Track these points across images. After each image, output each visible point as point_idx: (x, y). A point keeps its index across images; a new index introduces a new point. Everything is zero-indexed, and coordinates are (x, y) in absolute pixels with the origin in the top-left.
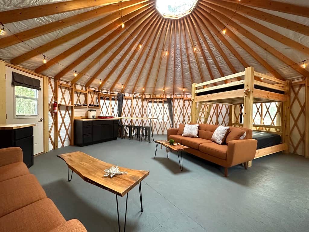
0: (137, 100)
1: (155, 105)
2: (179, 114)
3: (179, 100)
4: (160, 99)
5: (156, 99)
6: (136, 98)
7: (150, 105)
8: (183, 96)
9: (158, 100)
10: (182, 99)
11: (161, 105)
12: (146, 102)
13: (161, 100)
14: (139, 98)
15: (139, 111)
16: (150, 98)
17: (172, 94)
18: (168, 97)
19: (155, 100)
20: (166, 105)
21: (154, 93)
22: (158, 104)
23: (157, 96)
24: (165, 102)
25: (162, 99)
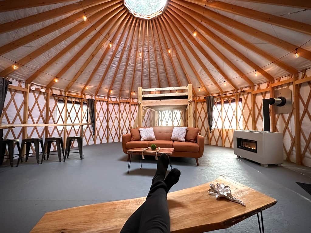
0: (37, 95)
1: (69, 106)
2: (101, 118)
3: (102, 103)
4: (76, 98)
5: (71, 97)
6: (33, 91)
7: (61, 105)
8: (106, 98)
9: (73, 100)
10: (106, 102)
11: (77, 106)
12: (54, 100)
13: (77, 101)
14: (40, 93)
15: (39, 113)
16: (61, 95)
17: (94, 94)
18: (88, 97)
19: (70, 100)
20: (85, 108)
21: (68, 88)
22: (73, 106)
23: (72, 94)
24: (84, 104)
25: (79, 99)
